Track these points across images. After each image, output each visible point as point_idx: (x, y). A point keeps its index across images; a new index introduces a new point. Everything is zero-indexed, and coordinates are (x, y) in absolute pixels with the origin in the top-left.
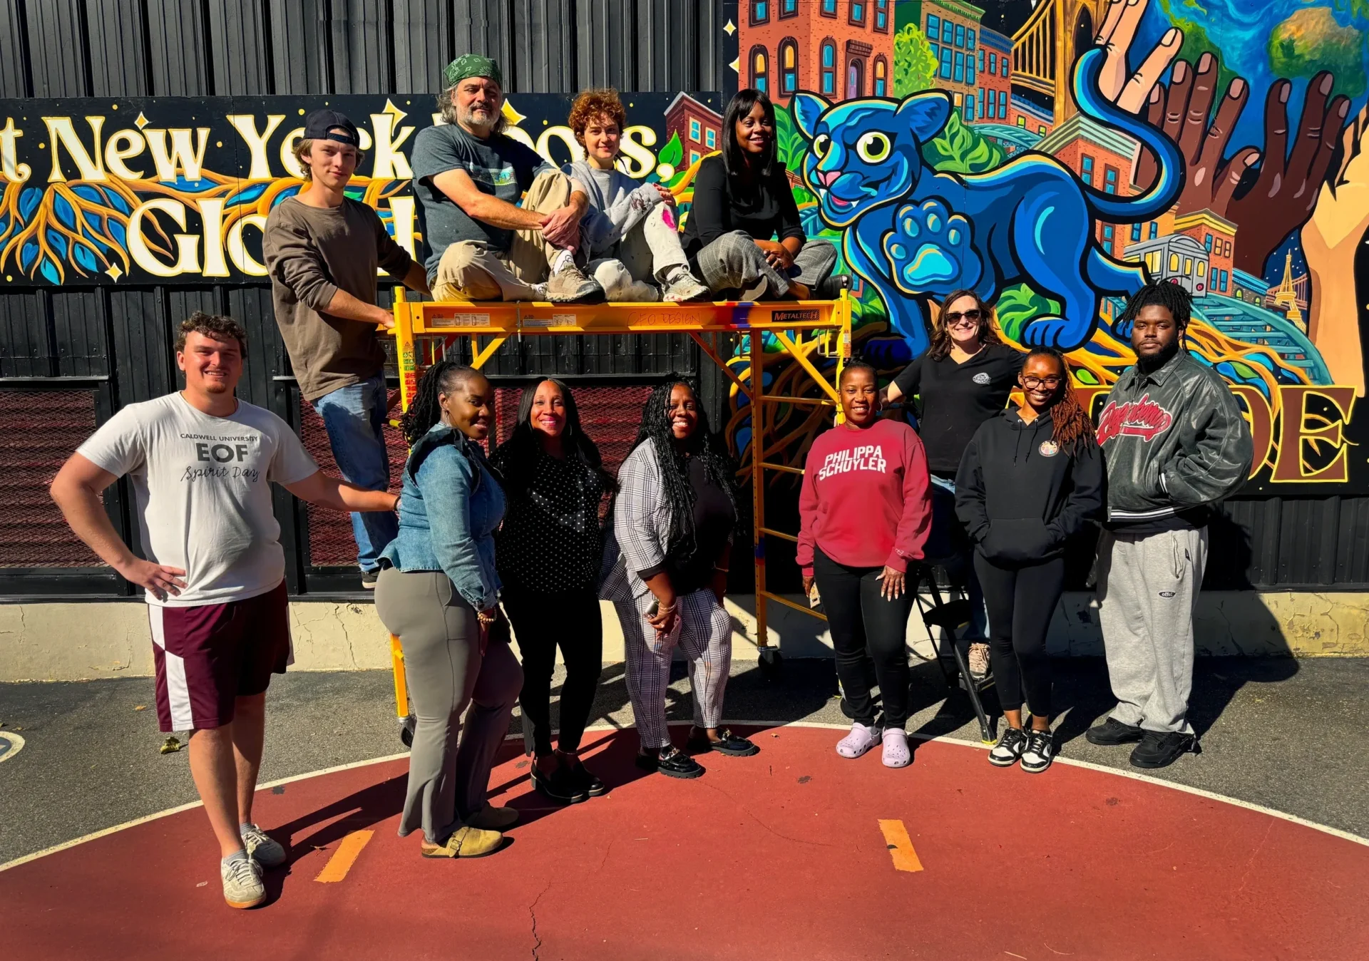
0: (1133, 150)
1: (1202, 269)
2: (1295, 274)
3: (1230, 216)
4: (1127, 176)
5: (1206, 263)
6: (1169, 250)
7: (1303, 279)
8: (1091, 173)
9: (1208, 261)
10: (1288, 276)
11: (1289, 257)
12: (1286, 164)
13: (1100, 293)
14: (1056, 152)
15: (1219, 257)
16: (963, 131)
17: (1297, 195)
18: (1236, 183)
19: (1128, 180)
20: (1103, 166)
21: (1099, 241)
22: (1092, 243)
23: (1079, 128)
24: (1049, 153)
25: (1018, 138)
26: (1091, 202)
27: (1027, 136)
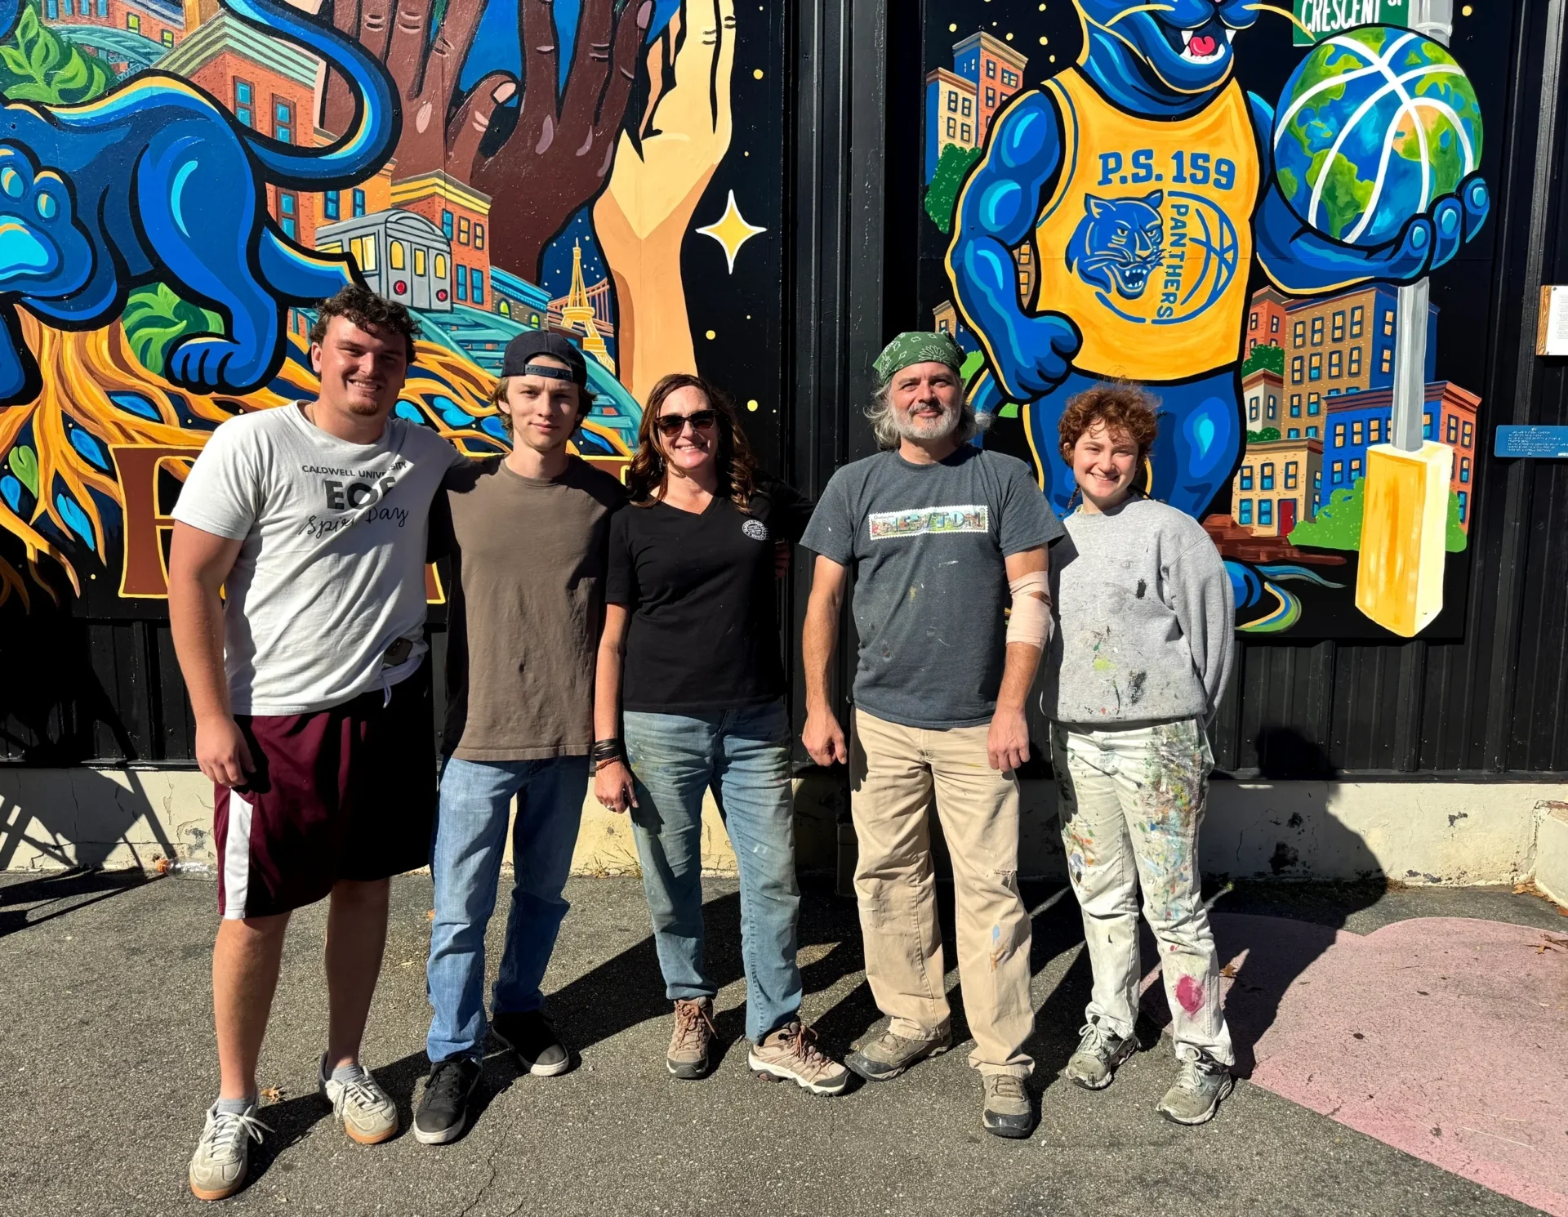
0: (315, 73)
1: (442, 266)
2: (590, 281)
3: (478, 182)
4: (309, 114)
5: (448, 257)
6: (387, 235)
7: (602, 287)
8: (250, 106)
9: (450, 253)
10: (578, 283)
11: (577, 251)
12: (560, 102)
13: (285, 302)
14: (193, 72)
15: (467, 248)
16: (45, 37)
17: (581, 152)
18: (484, 130)
19: (311, 121)
20: (268, 98)
21: (274, 217)
22: (264, 221)
23: (226, 35)
24: (182, 73)
25: (132, 49)
26: (256, 156)
27: (145, 47)
